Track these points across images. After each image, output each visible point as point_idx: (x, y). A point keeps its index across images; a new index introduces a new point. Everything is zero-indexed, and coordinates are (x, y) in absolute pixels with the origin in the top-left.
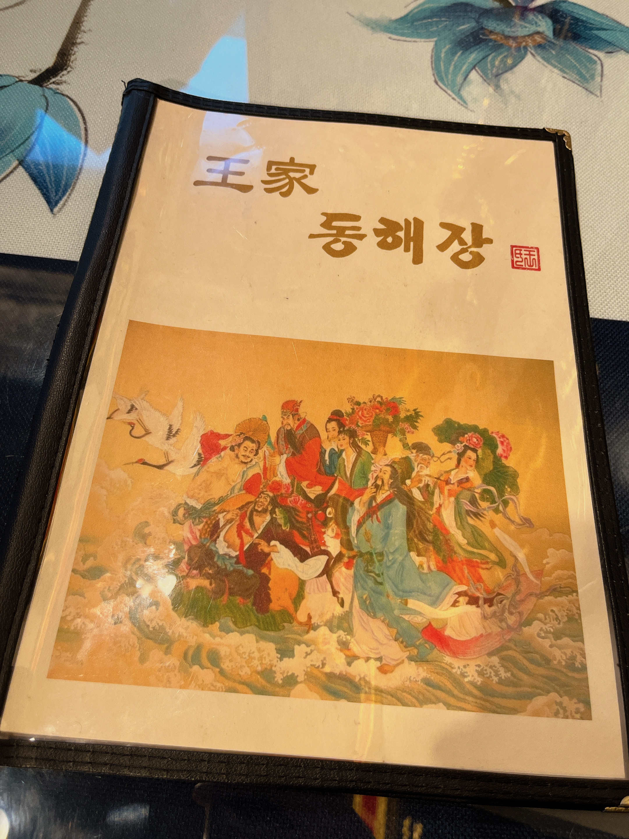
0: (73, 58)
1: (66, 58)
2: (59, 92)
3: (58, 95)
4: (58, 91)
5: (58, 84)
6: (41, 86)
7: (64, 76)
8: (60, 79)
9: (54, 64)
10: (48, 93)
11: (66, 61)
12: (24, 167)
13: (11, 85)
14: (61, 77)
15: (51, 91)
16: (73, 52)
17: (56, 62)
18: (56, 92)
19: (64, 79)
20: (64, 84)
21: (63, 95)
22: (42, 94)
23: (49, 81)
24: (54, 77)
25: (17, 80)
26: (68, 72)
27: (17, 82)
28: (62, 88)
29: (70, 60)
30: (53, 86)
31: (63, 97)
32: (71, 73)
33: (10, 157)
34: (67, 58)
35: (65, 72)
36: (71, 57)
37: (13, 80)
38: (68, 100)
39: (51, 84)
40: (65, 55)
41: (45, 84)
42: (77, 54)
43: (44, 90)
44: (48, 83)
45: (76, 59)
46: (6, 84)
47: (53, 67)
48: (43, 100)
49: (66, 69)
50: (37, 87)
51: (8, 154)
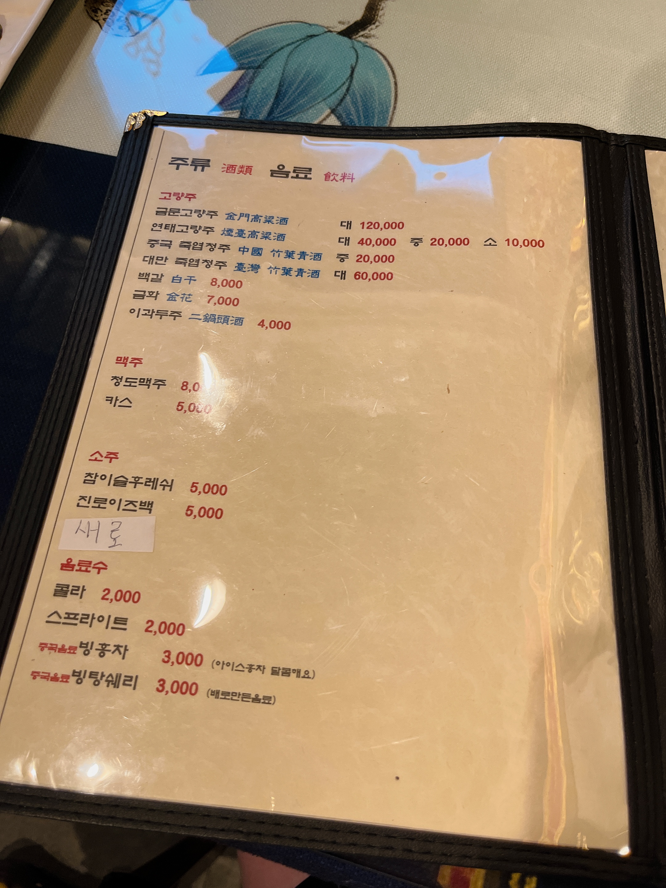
0: (381, 13)
1: (374, 13)
2: (368, 45)
3: (368, 49)
4: (366, 44)
5: (367, 37)
6: (350, 38)
7: (372, 30)
8: (369, 33)
9: (362, 17)
10: (358, 46)
11: (374, 16)
12: (336, 116)
13: (320, 35)
14: (369, 31)
15: (360, 44)
16: (381, 8)
17: (364, 16)
19: (372, 32)
20: (373, 38)
21: (373, 48)
22: (351, 46)
23: (357, 34)
24: (362, 30)
25: (326, 30)
26: (377, 26)
27: (326, 32)
28: (371, 41)
29: (378, 15)
30: (362, 39)
31: (372, 50)
32: (379, 28)
33: (322, 105)
34: (376, 13)
35: (373, 26)
36: (379, 12)
37: (321, 30)
38: (378, 53)
39: (360, 36)
40: (373, 9)
41: (354, 37)
42: (385, 9)
43: (353, 43)
44: (357, 36)
45: (384, 14)
46: (315, 34)
47: (361, 20)
48: (353, 52)
49: (374, 24)
50: (346, 38)
51: (320, 102)
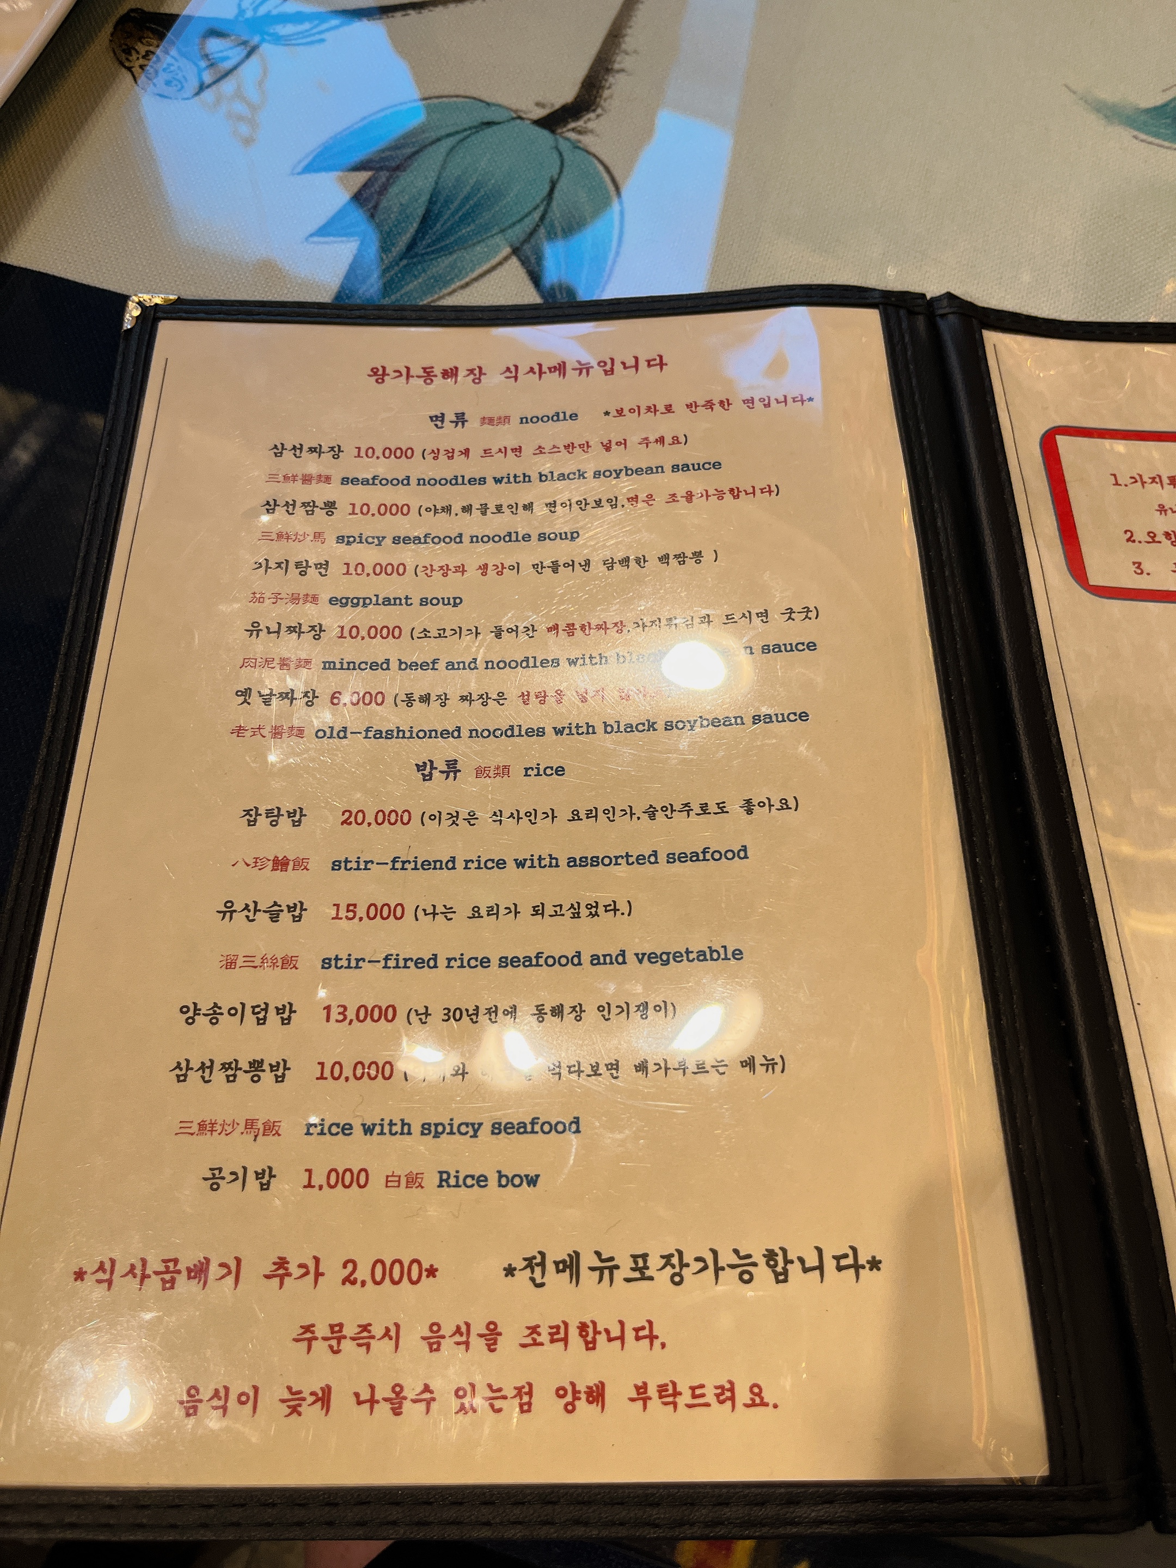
0: (606, 93)
1: (595, 92)
2: (581, 146)
3: (580, 152)
4: (579, 144)
5: (580, 133)
6: (553, 132)
7: (589, 121)
8: (584, 125)
9: (576, 99)
10: (564, 145)
11: (596, 98)
12: (520, 260)
13: (503, 122)
14: (585, 123)
15: (569, 144)
16: (607, 85)
17: (578, 97)
18: (576, 146)
19: (590, 125)
20: (590, 135)
21: (588, 152)
22: (553, 145)
23: (565, 126)
24: (573, 121)
25: (514, 115)
26: (598, 116)
27: (513, 119)
28: (586, 140)
29: (601, 97)
30: (572, 135)
31: (587, 156)
32: (602, 118)
33: (498, 239)
34: (598, 92)
35: (592, 115)
36: (603, 91)
37: (506, 115)
38: (596, 162)
39: (569, 130)
40: (594, 87)
41: (559, 131)
42: (613, 87)
43: (556, 140)
44: (565, 129)
45: (611, 97)
46: (496, 120)
47: (572, 103)
48: (555, 155)
49: (594, 111)
50: (545, 133)
51: (495, 235)
